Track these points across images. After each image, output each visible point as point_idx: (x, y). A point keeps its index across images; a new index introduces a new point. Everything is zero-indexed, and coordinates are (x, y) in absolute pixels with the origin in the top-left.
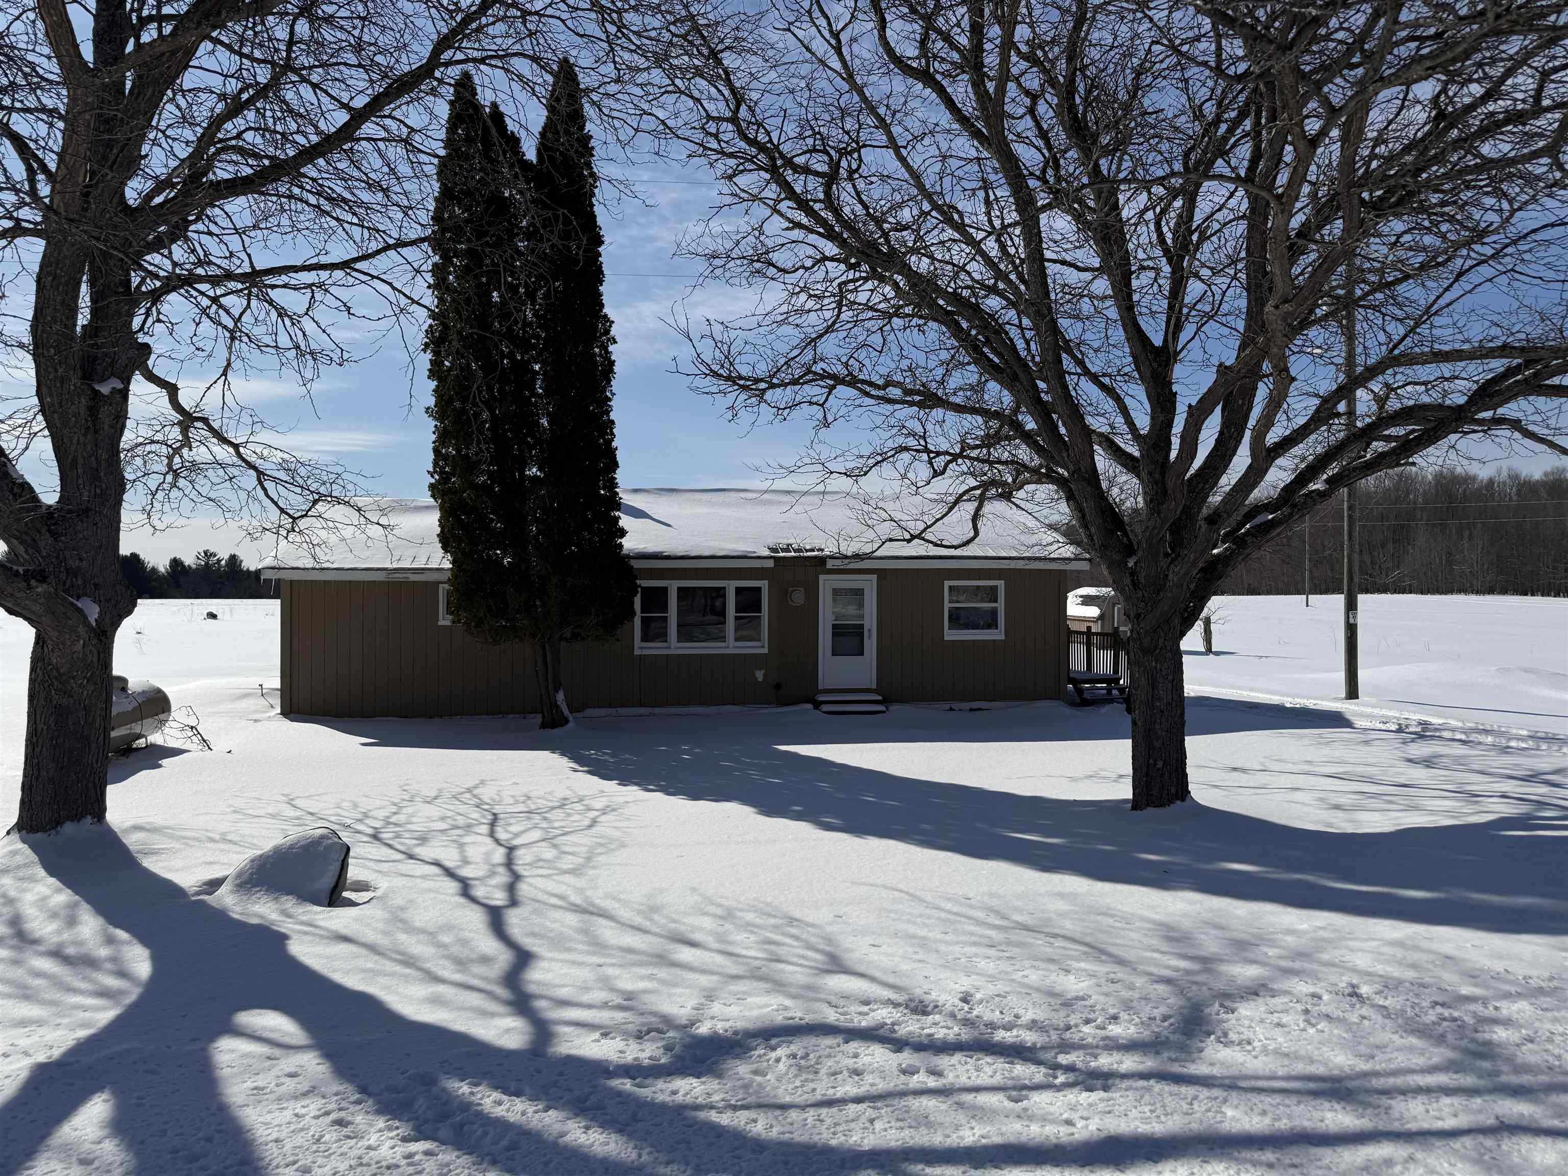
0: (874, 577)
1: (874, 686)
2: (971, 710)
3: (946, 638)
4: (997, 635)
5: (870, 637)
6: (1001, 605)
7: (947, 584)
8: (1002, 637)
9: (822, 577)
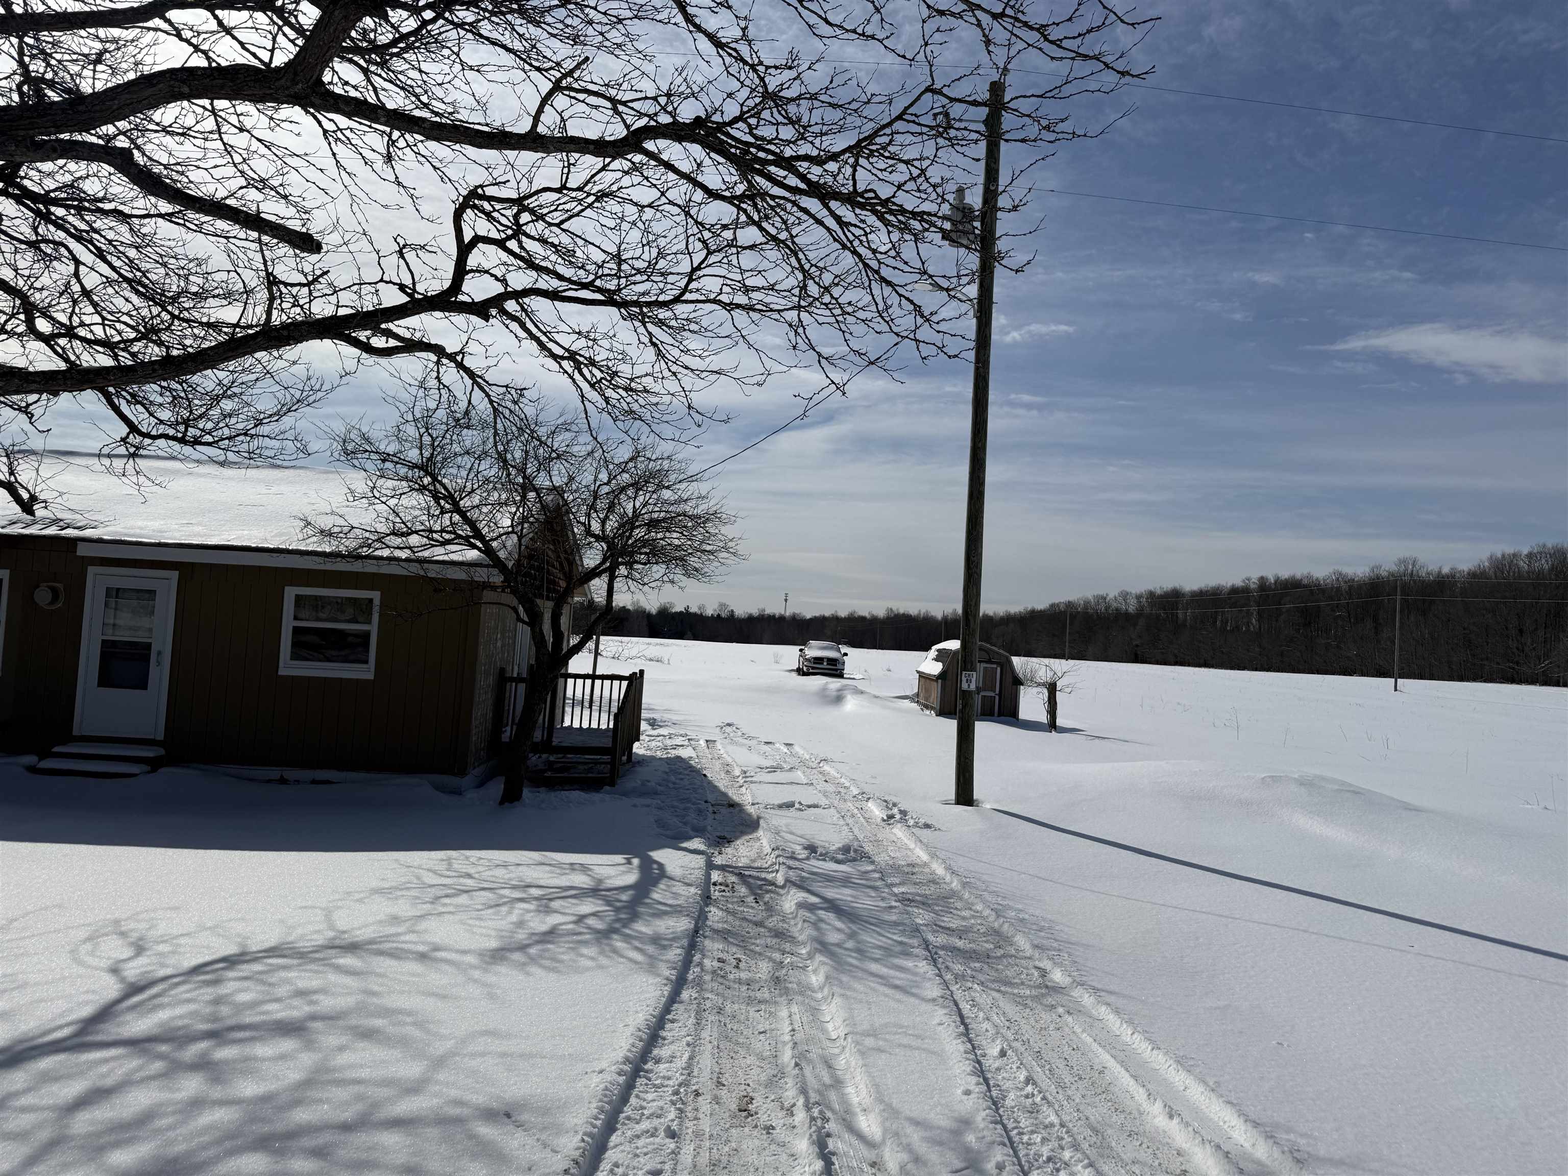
0: (175, 575)
1: (160, 736)
2: (314, 782)
3: (282, 672)
4: (365, 672)
5: (159, 663)
6: (373, 628)
7: (291, 593)
8: (371, 676)
9: (91, 570)
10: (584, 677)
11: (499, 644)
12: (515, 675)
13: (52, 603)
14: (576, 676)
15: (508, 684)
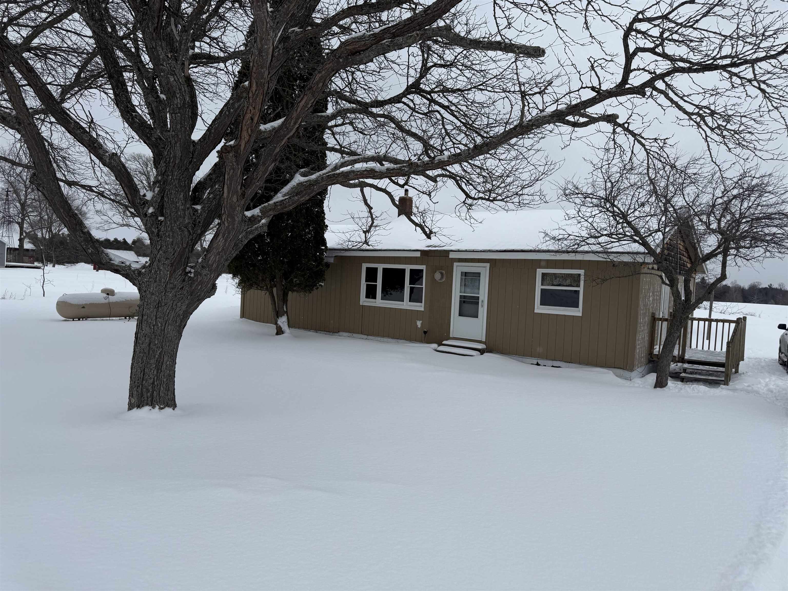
0: (488, 265)
1: (484, 340)
2: (553, 367)
3: (536, 311)
4: (577, 312)
5: (482, 306)
6: (581, 289)
7: (540, 271)
8: (580, 314)
9: (455, 264)
10: (705, 320)
11: (651, 299)
12: (661, 317)
13: (440, 279)
14: (699, 320)
15: (657, 322)
